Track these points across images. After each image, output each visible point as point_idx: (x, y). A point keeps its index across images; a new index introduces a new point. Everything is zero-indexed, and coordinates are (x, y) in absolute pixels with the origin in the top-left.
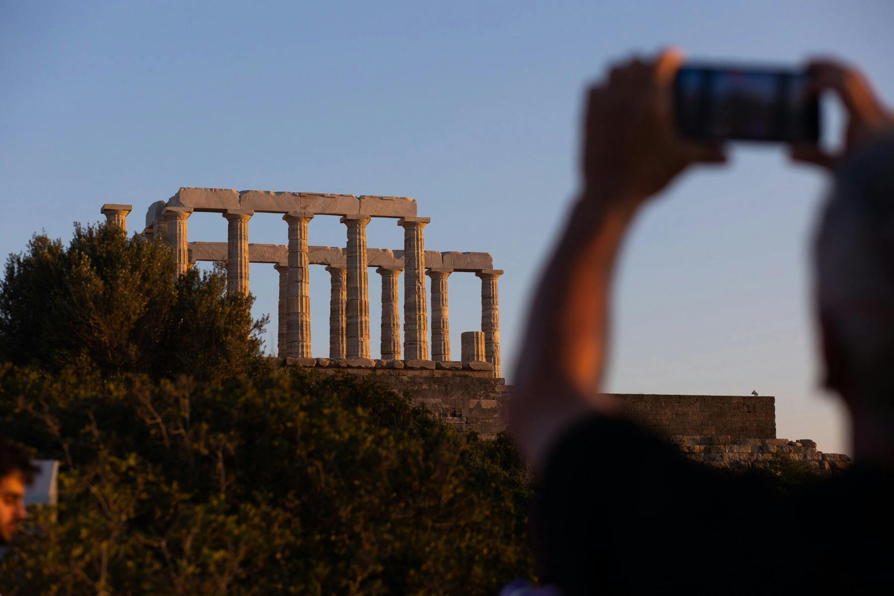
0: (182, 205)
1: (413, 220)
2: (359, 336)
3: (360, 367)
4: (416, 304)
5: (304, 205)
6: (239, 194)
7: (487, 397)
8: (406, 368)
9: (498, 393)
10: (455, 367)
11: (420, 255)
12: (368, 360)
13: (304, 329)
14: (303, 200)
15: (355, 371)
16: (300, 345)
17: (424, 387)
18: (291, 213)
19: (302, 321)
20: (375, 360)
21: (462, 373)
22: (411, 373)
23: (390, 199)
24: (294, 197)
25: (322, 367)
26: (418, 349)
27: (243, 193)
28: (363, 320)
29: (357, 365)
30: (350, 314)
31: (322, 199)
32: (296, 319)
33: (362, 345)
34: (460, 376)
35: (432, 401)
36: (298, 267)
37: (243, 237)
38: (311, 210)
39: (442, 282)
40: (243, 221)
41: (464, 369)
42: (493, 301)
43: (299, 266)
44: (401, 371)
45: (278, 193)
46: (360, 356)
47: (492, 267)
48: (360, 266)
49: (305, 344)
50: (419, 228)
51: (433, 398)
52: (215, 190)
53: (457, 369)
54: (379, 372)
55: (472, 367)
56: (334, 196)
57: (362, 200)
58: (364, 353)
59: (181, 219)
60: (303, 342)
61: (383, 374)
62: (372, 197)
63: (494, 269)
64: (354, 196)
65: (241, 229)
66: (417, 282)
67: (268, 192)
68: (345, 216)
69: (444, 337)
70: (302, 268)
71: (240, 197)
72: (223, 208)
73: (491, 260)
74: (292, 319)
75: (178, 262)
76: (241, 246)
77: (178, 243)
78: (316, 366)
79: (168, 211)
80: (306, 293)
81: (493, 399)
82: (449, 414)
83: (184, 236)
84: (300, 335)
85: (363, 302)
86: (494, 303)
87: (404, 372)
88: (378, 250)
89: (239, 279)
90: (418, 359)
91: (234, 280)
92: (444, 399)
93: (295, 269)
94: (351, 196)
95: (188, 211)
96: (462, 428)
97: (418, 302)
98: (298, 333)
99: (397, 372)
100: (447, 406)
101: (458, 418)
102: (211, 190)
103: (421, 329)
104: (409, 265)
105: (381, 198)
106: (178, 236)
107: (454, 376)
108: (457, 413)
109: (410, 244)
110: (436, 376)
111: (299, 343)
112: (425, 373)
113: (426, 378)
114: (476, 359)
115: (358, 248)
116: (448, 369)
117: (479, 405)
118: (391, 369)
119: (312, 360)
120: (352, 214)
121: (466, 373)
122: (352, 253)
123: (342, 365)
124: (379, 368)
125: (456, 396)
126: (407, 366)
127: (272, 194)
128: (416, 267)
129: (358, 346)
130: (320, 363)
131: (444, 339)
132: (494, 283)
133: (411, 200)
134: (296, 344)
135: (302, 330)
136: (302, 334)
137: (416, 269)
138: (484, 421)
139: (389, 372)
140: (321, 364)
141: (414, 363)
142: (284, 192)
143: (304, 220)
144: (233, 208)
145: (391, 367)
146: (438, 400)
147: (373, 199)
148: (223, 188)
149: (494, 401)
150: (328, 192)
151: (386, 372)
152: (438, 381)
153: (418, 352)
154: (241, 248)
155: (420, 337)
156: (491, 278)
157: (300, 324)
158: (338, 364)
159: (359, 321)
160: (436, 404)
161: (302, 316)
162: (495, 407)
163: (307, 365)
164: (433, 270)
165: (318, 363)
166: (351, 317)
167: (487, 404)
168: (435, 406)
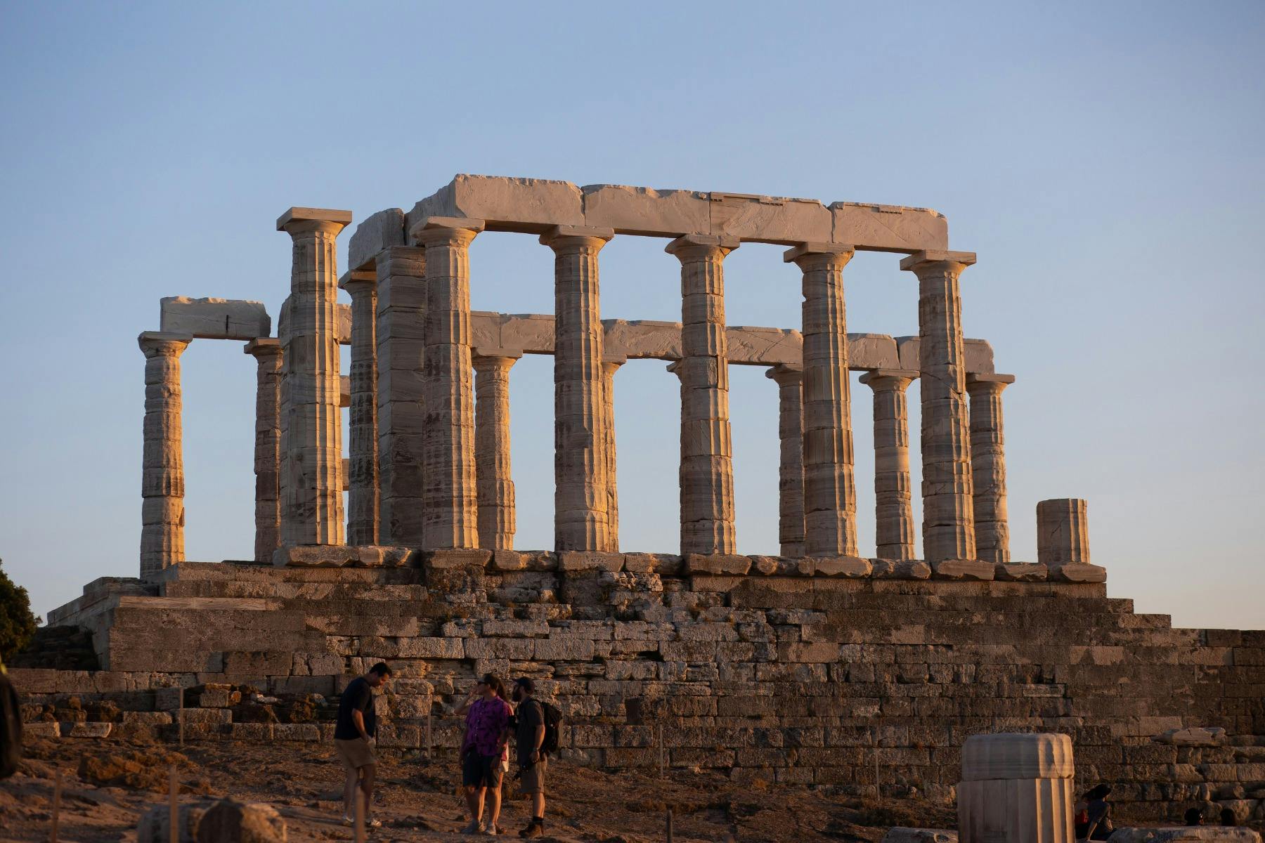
0: (458, 213)
1: (942, 258)
2: (838, 508)
3: (841, 576)
4: (952, 439)
5: (719, 221)
6: (582, 193)
7: (1104, 641)
8: (936, 577)
9: (1125, 631)
10: (1033, 577)
11: (956, 333)
12: (858, 560)
13: (724, 491)
14: (715, 207)
15: (829, 585)
16: (716, 526)
17: (977, 618)
18: (692, 236)
19: (719, 475)
20: (870, 560)
21: (1046, 588)
22: (944, 588)
23: (895, 212)
24: (697, 200)
25: (762, 575)
26: (958, 536)
27: (588, 190)
28: (845, 471)
29: (835, 572)
30: (815, 460)
31: (754, 207)
32: (704, 468)
33: (844, 527)
34: (1043, 595)
35: (995, 649)
36: (707, 356)
37: (590, 287)
38: (732, 231)
39: (898, 397)
40: (589, 252)
41: (1050, 579)
42: (996, 438)
43: (710, 353)
44: (924, 584)
45: (663, 193)
46: (840, 552)
47: (992, 368)
48: (836, 354)
49: (725, 524)
50: (953, 275)
51: (998, 643)
52: (531, 181)
53: (1036, 579)
54: (879, 586)
55: (1067, 575)
56: (780, 202)
57: (836, 211)
58: (849, 545)
59: (458, 246)
60: (721, 519)
61: (886, 592)
62: (857, 205)
63: (996, 372)
64: (820, 202)
65: (586, 270)
66: (952, 391)
67: (643, 190)
68: (800, 245)
69: (904, 510)
70: (716, 357)
71: (583, 198)
72: (549, 222)
73: (991, 354)
74: (697, 468)
75: (452, 341)
76: (587, 306)
77: (452, 298)
78: (749, 574)
79: (430, 227)
80: (724, 413)
81: (1116, 645)
82: (1029, 679)
83: (465, 284)
84: (714, 504)
85: (844, 433)
86: (996, 442)
87: (930, 586)
88: (774, 332)
89: (584, 381)
90: (959, 557)
91: (574, 383)
92: (1018, 646)
93: (699, 360)
94: (815, 203)
95: (474, 227)
96: (1056, 708)
97: (955, 434)
98: (711, 501)
99: (916, 585)
100: (1026, 661)
101: (1048, 687)
102: (523, 181)
103: (963, 492)
104: (934, 354)
105: (877, 209)
106: (452, 282)
107: (1031, 595)
108: (1047, 676)
109: (934, 308)
110: (995, 594)
111: (713, 523)
112: (973, 589)
113: (976, 599)
114: (1074, 558)
115: (830, 315)
116: (1019, 580)
117: (1088, 658)
118: (903, 579)
119: (743, 560)
120: (817, 241)
121: (1054, 588)
122: (817, 326)
123: (804, 572)
124: (879, 579)
125: (1042, 638)
126: (938, 574)
127: (652, 194)
128: (950, 357)
129: (836, 529)
130: (759, 566)
131: (904, 513)
132: (997, 400)
133: (936, 215)
134: (708, 524)
135: (719, 494)
136: (720, 502)
137: (949, 363)
138: (1098, 692)
139: (899, 586)
140: (761, 569)
141: (951, 567)
142: (676, 191)
143: (718, 252)
144: (569, 224)
145: (906, 573)
146: (1006, 649)
147: (858, 211)
148: (549, 179)
149: (1117, 648)
150: (768, 193)
151: (893, 586)
152: (1003, 604)
153: (958, 543)
154: (587, 312)
155: (962, 511)
156: (991, 391)
157: (714, 481)
158: (797, 568)
159: (836, 474)
160: (1003, 657)
161: (718, 463)
162: (1121, 661)
163: (732, 571)
164: (881, 373)
165: (755, 567)
166: (818, 467)
167: (1104, 655)
168: (1000, 659)
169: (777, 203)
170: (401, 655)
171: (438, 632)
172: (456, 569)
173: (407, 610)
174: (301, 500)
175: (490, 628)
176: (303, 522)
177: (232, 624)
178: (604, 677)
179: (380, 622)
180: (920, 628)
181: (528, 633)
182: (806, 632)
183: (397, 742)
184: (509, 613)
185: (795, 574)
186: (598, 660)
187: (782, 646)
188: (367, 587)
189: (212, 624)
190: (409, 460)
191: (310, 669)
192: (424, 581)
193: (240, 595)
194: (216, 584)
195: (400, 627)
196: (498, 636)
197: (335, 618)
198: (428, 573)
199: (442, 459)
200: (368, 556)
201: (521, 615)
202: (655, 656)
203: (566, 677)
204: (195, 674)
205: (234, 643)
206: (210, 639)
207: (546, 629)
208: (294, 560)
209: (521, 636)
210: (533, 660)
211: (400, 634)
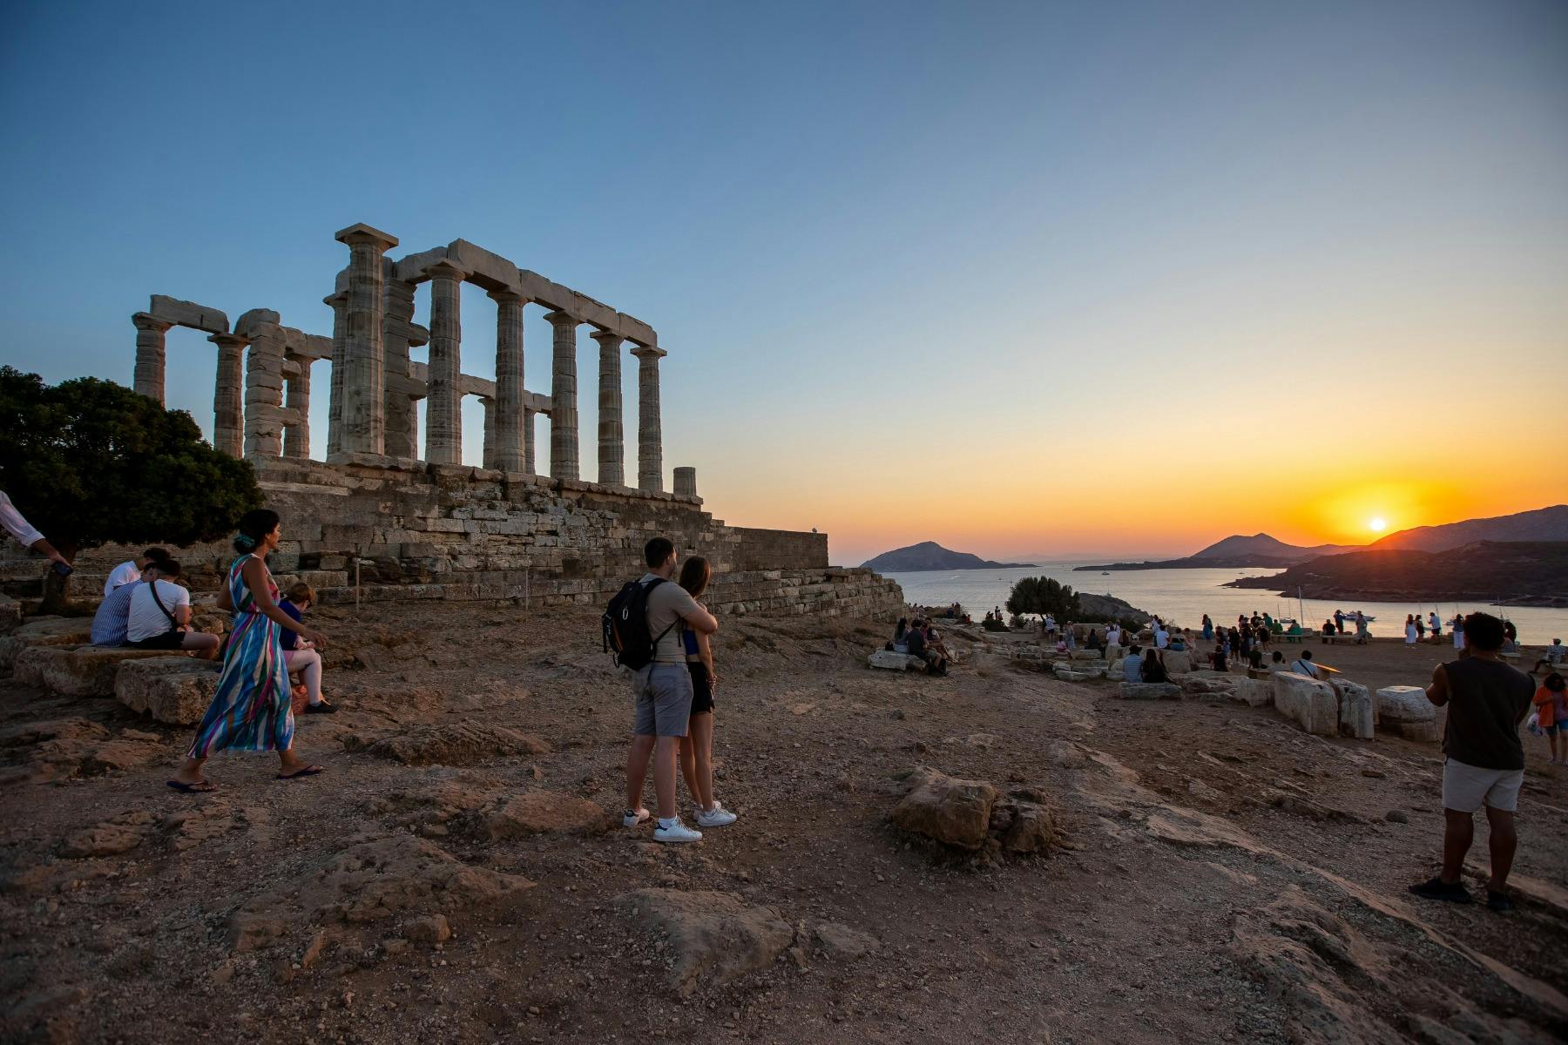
2: (619, 461)
3: (623, 495)
5: (578, 307)
6: (521, 273)
7: (708, 531)
9: (711, 527)
14: (576, 299)
15: (617, 499)
18: (567, 311)
21: (684, 506)
23: (640, 324)
25: (589, 492)
27: (525, 273)
30: (608, 436)
31: (591, 305)
34: (684, 509)
38: (578, 315)
40: (521, 305)
41: (687, 502)
52: (498, 257)
54: (639, 502)
57: (622, 317)
59: (457, 281)
62: (630, 317)
68: (605, 330)
71: (521, 276)
72: (505, 283)
74: (564, 433)
78: (586, 491)
79: (441, 265)
81: (712, 533)
84: (573, 453)
93: (567, 377)
94: (615, 311)
102: (493, 255)
107: (680, 509)
110: (669, 508)
112: (661, 505)
115: (615, 367)
116: (677, 502)
117: (706, 538)
119: (585, 484)
121: (681, 505)
122: (611, 371)
123: (608, 492)
125: (688, 529)
129: (619, 472)
136: (575, 452)
143: (576, 322)
144: (514, 286)
147: (628, 319)
148: (507, 259)
157: (573, 441)
158: (605, 490)
162: (716, 540)
163: (581, 490)
165: (589, 488)
166: (607, 440)
167: (709, 537)
168: (679, 537)
169: (600, 306)
170: (429, 529)
171: (448, 515)
172: (454, 476)
173: (431, 501)
174: (359, 422)
175: (478, 514)
176: (360, 437)
177: (328, 505)
178: (533, 544)
179: (417, 507)
180: (654, 522)
181: (497, 517)
182: (615, 522)
183: (492, 596)
184: (485, 505)
185: (604, 493)
186: (530, 534)
187: (606, 529)
188: (404, 484)
189: (313, 504)
190: (396, 408)
191: (385, 539)
192: (434, 482)
193: (318, 483)
194: (300, 474)
195: (429, 511)
196: (482, 519)
197: (389, 504)
198: (438, 477)
199: (446, 408)
200: (404, 463)
201: (491, 507)
202: (553, 533)
203: (514, 544)
204: (299, 541)
205: (329, 518)
206: (311, 515)
207: (505, 516)
208: (356, 462)
209: (494, 520)
210: (499, 534)
211: (429, 516)
